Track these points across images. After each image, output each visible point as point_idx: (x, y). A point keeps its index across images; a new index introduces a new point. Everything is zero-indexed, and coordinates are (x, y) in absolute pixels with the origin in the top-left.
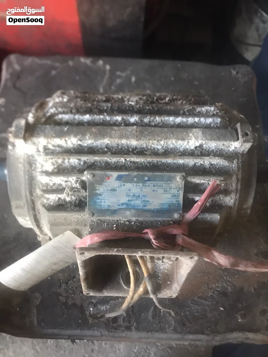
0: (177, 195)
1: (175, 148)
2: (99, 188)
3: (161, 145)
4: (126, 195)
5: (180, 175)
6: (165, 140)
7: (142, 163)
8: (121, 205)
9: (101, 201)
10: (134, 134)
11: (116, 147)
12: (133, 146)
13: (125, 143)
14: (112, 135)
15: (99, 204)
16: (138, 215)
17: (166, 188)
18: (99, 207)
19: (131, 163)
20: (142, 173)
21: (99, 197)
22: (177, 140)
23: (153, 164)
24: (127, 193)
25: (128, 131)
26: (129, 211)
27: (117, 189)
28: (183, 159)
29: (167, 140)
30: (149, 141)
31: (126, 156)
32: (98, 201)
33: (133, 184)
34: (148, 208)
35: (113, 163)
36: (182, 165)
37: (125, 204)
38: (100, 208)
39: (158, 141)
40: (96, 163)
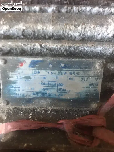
0: (95, 84)
1: (92, 37)
2: (12, 75)
3: (79, 32)
4: (41, 83)
5: (99, 62)
6: (82, 25)
7: (59, 51)
8: (36, 94)
9: (15, 90)
10: (51, 19)
11: (33, 35)
12: (50, 34)
13: (41, 29)
14: (28, 20)
15: (13, 92)
16: (54, 104)
17: (84, 75)
18: (14, 95)
19: (48, 51)
20: (58, 59)
21: (14, 85)
22: (95, 25)
23: (70, 52)
24: (42, 81)
25: (44, 16)
26: (44, 101)
27: (32, 77)
28: (102, 45)
29: (85, 25)
30: (66, 26)
31: (40, 41)
32: (12, 90)
33: (48, 71)
34: (64, 97)
35: (29, 51)
36: (99, 53)
37: (40, 93)
38: (14, 97)
39: (75, 27)
40: (12, 50)
